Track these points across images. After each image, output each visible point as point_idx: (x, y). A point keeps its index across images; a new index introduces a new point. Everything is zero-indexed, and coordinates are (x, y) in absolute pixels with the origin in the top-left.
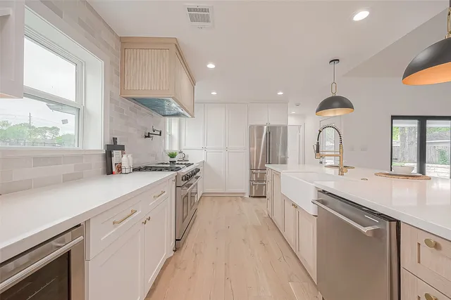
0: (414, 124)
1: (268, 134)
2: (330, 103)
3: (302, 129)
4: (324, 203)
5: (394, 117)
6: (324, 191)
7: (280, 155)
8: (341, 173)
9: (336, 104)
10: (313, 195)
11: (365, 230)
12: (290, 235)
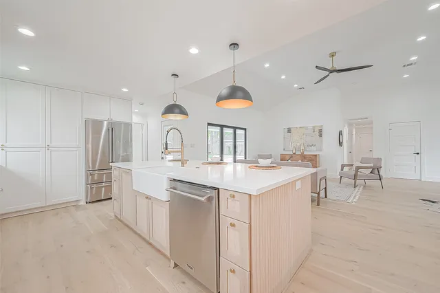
0: (218, 129)
1: (111, 130)
2: (172, 109)
3: (144, 127)
4: (174, 188)
5: (209, 124)
6: (174, 180)
7: (121, 153)
8: (183, 165)
9: (177, 110)
10: (165, 184)
11: (203, 199)
12: (143, 228)
